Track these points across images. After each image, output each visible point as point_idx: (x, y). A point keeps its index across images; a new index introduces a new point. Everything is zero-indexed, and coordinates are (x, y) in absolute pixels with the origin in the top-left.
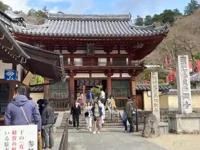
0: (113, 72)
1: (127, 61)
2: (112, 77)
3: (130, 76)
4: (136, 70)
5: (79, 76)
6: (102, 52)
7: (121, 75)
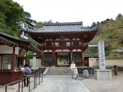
0: (73, 48)
1: (80, 43)
2: (73, 51)
3: (81, 51)
4: (84, 48)
5: (57, 51)
6: (68, 39)
7: (77, 50)
